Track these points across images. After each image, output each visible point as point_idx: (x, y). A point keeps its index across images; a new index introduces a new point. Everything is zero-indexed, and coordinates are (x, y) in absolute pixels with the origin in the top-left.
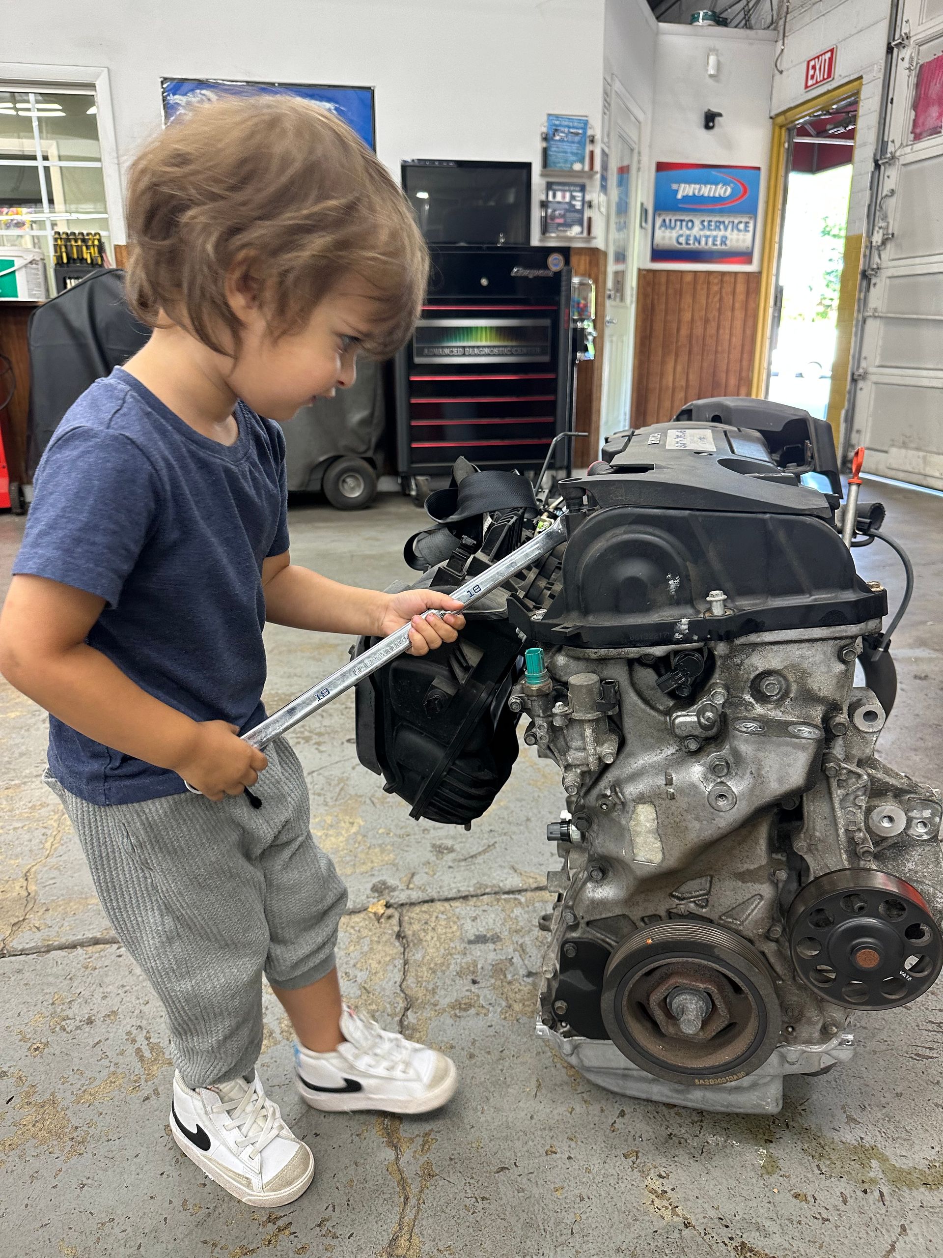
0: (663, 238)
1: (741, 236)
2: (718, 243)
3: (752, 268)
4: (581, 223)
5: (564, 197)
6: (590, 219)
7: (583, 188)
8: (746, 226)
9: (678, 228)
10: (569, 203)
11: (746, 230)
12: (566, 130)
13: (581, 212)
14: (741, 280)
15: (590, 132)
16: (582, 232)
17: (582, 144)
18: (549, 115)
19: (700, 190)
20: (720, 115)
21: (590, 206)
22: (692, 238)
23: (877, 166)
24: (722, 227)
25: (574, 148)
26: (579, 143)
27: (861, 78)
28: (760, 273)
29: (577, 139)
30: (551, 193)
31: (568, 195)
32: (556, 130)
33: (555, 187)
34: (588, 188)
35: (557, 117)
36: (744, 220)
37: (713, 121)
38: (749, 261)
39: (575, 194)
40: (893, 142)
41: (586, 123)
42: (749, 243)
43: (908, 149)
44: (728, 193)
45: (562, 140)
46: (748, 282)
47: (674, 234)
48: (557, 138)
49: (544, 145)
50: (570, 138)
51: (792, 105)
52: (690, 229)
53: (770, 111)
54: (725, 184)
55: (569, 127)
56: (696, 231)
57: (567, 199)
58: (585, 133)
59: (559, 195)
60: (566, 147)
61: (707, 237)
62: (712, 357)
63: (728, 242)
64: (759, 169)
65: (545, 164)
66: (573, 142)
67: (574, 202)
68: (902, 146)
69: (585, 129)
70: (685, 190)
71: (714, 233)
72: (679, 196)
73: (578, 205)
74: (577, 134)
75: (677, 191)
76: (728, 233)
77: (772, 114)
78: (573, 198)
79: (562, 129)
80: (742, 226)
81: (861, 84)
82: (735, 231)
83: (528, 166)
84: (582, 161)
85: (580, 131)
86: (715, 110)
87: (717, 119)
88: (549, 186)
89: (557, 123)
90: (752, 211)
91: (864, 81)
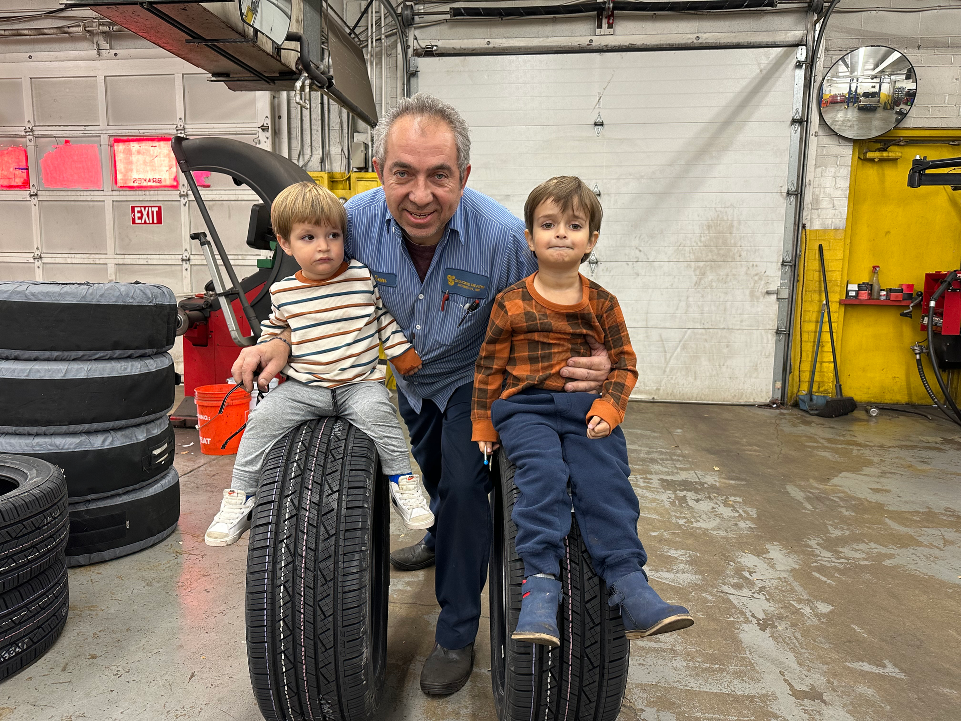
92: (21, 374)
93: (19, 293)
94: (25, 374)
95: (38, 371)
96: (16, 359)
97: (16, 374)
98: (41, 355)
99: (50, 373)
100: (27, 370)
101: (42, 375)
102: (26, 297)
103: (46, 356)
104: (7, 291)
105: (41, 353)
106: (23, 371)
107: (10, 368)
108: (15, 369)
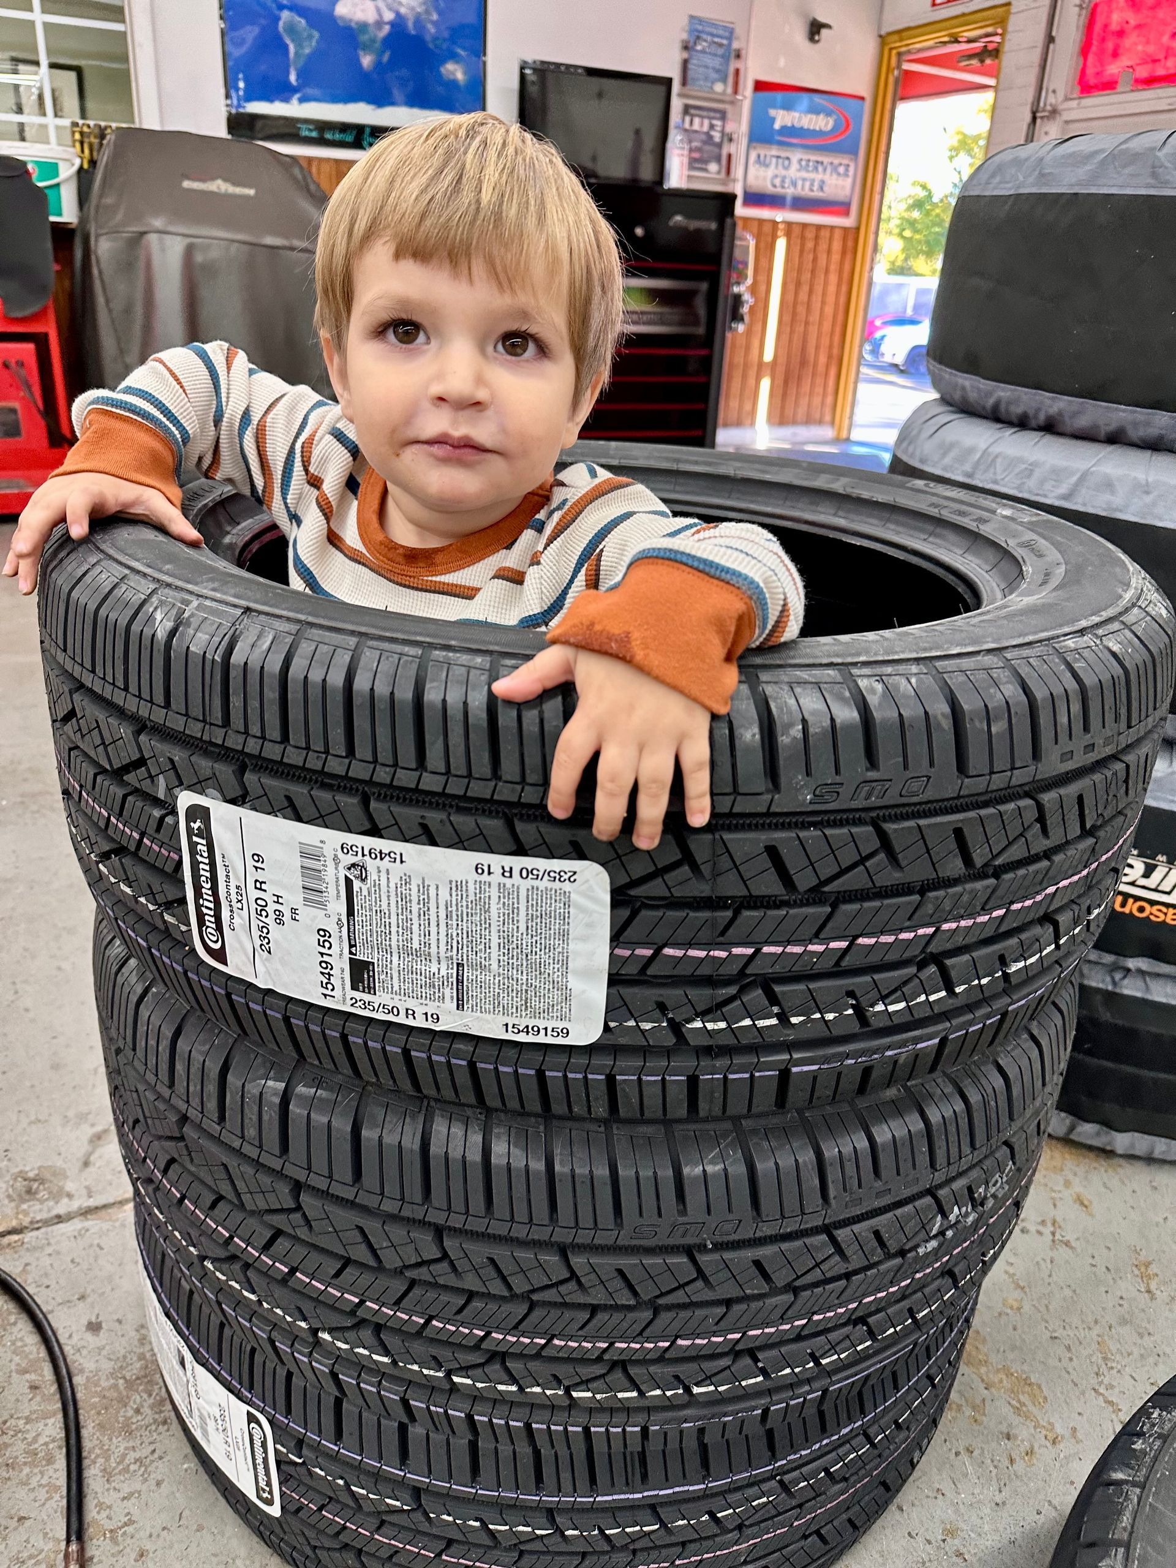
0: (757, 178)
1: (840, 182)
2: (815, 188)
3: (848, 222)
4: (718, 159)
5: (702, 125)
6: (729, 156)
7: (723, 116)
8: (847, 170)
9: (773, 166)
10: (707, 134)
11: (846, 175)
12: (709, 38)
13: (720, 146)
14: (838, 235)
15: (735, 45)
16: (719, 172)
17: (726, 58)
18: (692, 17)
19: (800, 119)
20: (827, 26)
21: (731, 140)
22: (787, 181)
23: (1034, 119)
24: (820, 169)
25: (716, 62)
26: (722, 56)
27: (1009, 4)
28: (858, 229)
29: (720, 51)
30: (688, 119)
31: (706, 122)
32: (698, 38)
33: (693, 111)
34: (729, 115)
35: (700, 21)
36: (845, 161)
37: (818, 33)
38: (846, 213)
39: (715, 122)
40: (1054, 91)
41: (732, 31)
42: (848, 191)
43: (1074, 103)
44: (830, 127)
45: (703, 52)
46: (845, 239)
47: (770, 172)
48: (699, 48)
49: (685, 55)
50: (713, 49)
51: (912, 24)
52: (786, 168)
53: (879, 28)
54: (828, 114)
55: (713, 35)
56: (793, 172)
57: (705, 128)
58: (730, 44)
59: (697, 120)
60: (708, 60)
61: (804, 180)
62: (802, 329)
63: (826, 188)
64: (862, 98)
65: (684, 82)
66: (715, 55)
67: (713, 133)
68: (1067, 99)
69: (730, 38)
70: (782, 118)
71: (812, 175)
72: (777, 126)
73: (717, 136)
74: (721, 45)
75: (773, 120)
76: (827, 177)
77: (883, 33)
78: (712, 127)
79: (704, 36)
80: (841, 170)
81: (1008, 13)
82: (835, 176)
83: (668, 82)
84: (724, 80)
85: (725, 42)
86: (822, 19)
87: (824, 32)
88: (687, 109)
89: (700, 28)
90: (853, 152)
91: (1013, 9)
92: (1048, 486)
93: (1135, 157)
94: (1063, 489)
95: (1108, 485)
96: (1050, 427)
97: (1032, 483)
98: (1135, 424)
99: (1148, 499)
100: (1073, 474)
101: (1118, 500)
102: (1154, 175)
103: (1152, 432)
104: (1096, 152)
105: (1141, 414)
106: (1057, 474)
107: (1021, 460)
108: (1035, 464)
